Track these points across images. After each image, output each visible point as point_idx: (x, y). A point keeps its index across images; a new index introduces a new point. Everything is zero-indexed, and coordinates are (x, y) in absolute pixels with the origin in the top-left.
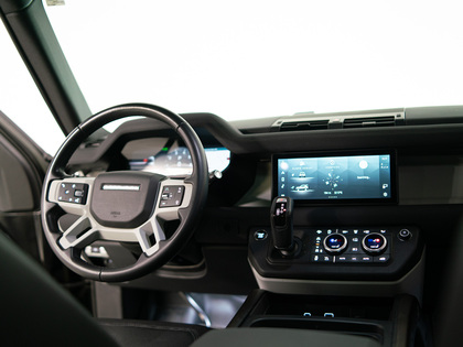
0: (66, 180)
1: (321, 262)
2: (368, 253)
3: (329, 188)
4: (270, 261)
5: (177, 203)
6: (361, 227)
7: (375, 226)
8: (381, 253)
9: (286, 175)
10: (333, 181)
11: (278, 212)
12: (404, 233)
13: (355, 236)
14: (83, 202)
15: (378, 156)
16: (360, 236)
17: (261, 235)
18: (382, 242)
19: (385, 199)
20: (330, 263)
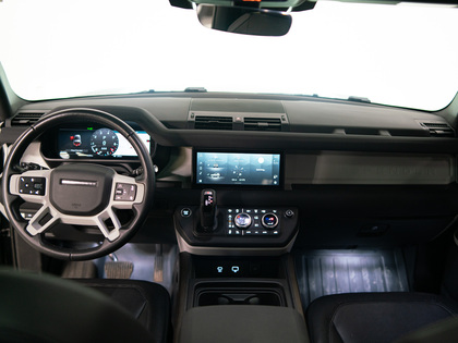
0: (24, 175)
1: (234, 235)
2: (266, 229)
3: (236, 176)
4: (195, 234)
5: (131, 198)
6: (260, 208)
7: (269, 207)
8: (275, 229)
9: (203, 166)
10: (238, 171)
11: (207, 203)
12: (290, 213)
13: (256, 214)
14: (42, 193)
15: (271, 155)
16: (260, 214)
17: (186, 213)
18: (275, 220)
19: (275, 186)
20: (240, 235)
